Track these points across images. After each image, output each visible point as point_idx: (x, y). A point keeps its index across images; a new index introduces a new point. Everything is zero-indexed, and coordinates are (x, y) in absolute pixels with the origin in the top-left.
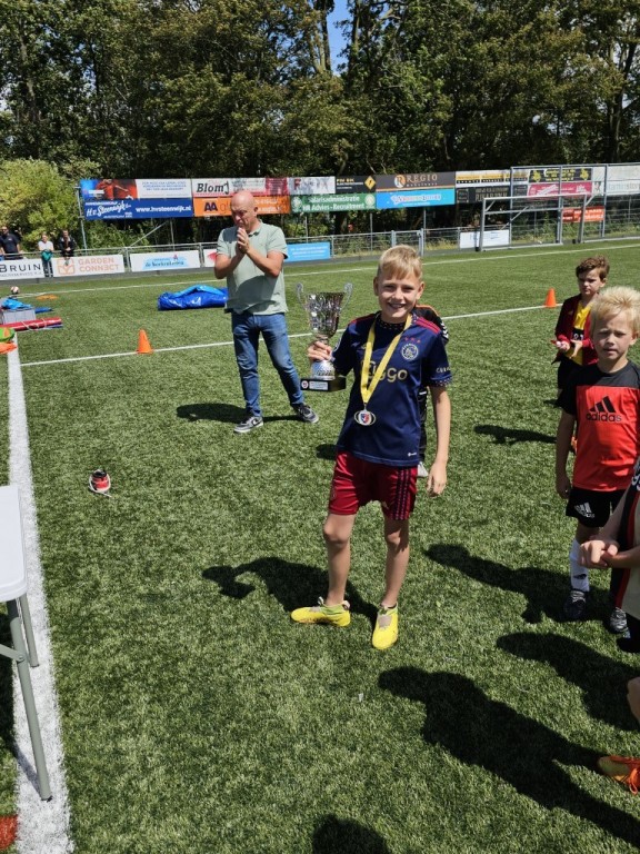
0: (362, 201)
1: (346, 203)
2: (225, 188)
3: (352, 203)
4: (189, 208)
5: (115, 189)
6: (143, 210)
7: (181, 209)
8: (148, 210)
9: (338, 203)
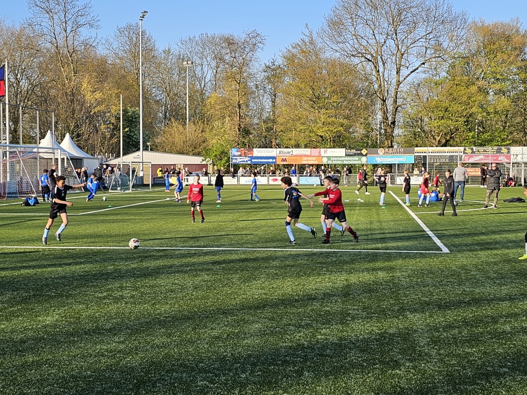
0: (360, 160)
1: (351, 160)
2: (291, 153)
3: (354, 160)
4: (274, 160)
5: (245, 152)
6: (255, 160)
7: (271, 160)
8: (257, 160)
9: (346, 160)
